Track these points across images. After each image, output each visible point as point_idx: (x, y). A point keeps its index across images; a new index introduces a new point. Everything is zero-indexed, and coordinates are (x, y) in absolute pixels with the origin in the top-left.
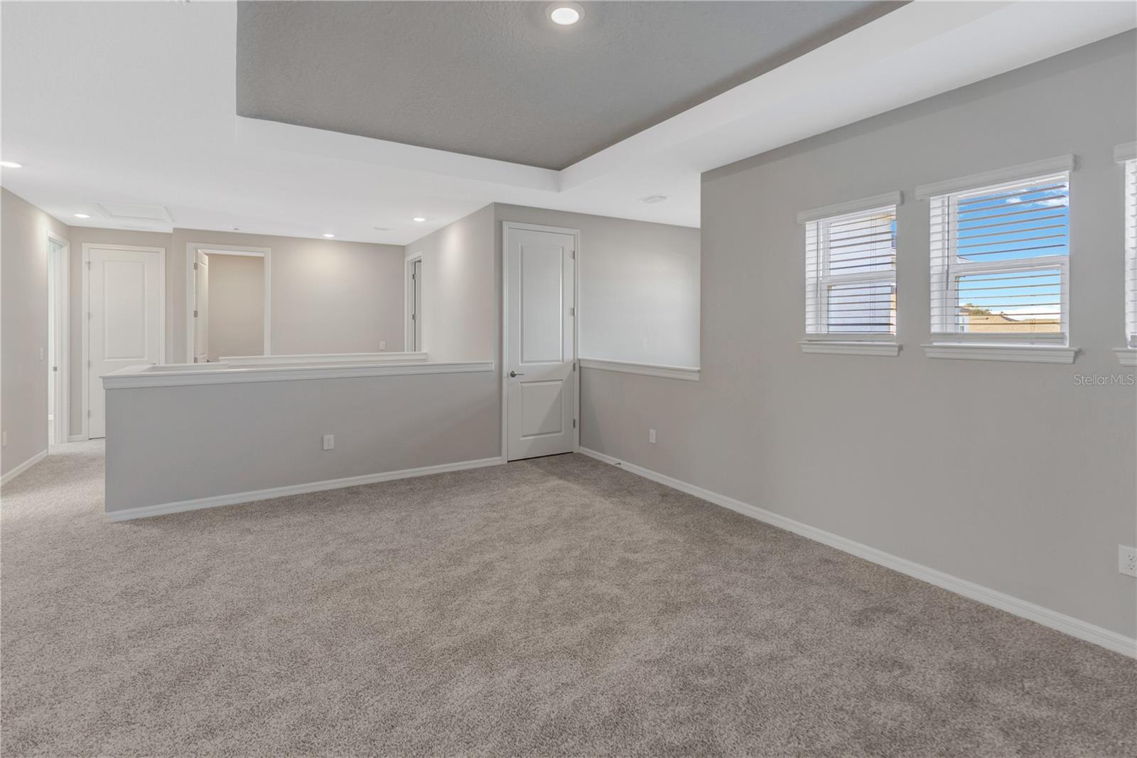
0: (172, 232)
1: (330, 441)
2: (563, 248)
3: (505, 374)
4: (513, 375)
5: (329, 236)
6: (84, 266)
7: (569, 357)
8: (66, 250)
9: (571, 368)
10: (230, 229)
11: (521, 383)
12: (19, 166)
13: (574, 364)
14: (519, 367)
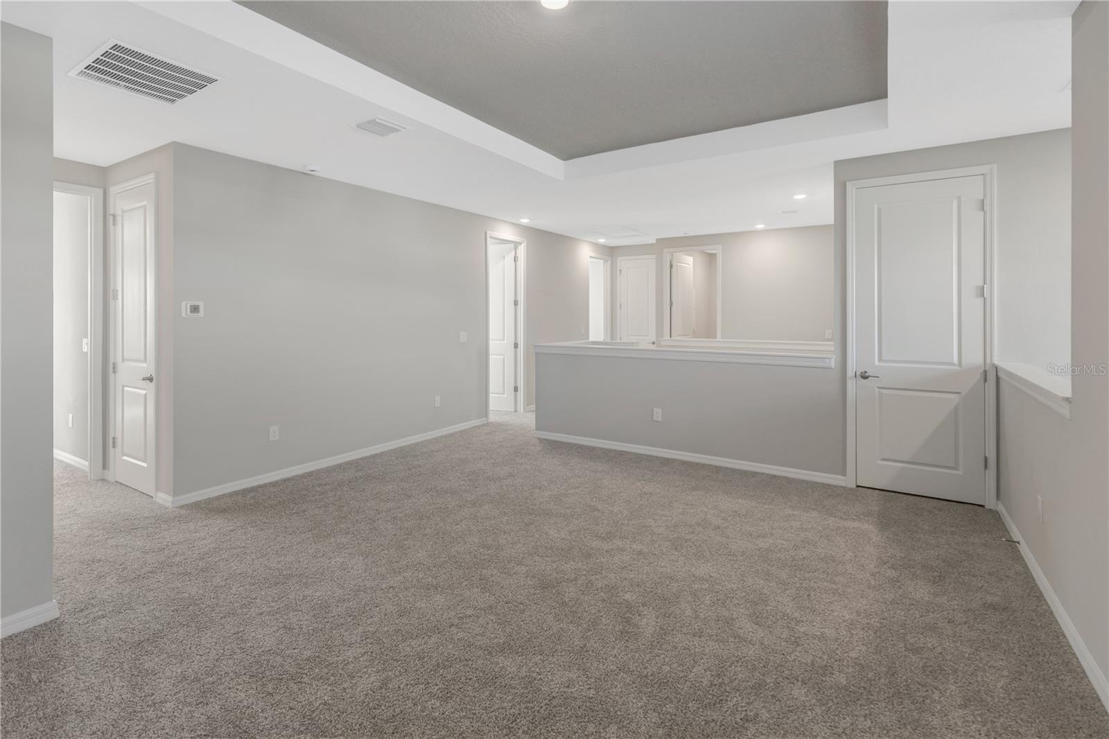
0: (655, 242)
1: (658, 414)
2: (959, 199)
3: (850, 373)
4: (864, 376)
5: (760, 227)
6: (618, 272)
7: (974, 358)
8: (609, 263)
9: (978, 376)
10: (681, 235)
11: (879, 388)
12: (528, 220)
13: (985, 372)
14: (875, 364)
